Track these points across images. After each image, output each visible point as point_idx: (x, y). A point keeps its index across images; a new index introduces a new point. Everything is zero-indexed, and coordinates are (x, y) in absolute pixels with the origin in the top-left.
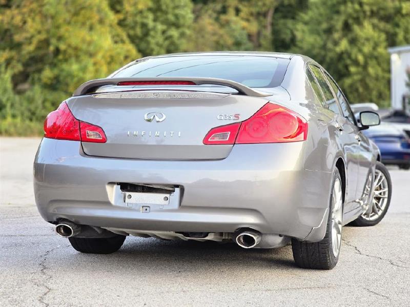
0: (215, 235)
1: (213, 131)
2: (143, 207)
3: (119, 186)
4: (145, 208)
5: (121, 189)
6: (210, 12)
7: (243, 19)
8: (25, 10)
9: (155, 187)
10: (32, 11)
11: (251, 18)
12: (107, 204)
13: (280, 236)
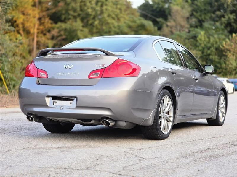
0: (95, 121)
1: (93, 72)
2: (61, 107)
3: (52, 98)
5: (52, 99)
9: (67, 98)
13: (126, 122)
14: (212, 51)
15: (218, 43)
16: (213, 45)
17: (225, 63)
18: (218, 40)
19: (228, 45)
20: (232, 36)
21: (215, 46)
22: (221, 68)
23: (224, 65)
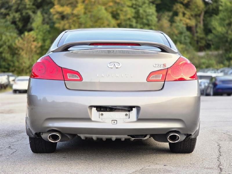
2: (112, 121)
3: (95, 108)
4: (113, 121)
5: (96, 110)
6: (166, 17)
7: (187, 18)
8: (71, 21)
9: (118, 108)
10: (74, 21)
11: (191, 18)
12: (89, 119)
14: (4, 49)
15: (11, 41)
16: (5, 43)
17: (18, 61)
18: (9, 38)
19: (21, 44)
20: (24, 35)
21: (7, 44)
22: (14, 66)
23: (17, 64)
